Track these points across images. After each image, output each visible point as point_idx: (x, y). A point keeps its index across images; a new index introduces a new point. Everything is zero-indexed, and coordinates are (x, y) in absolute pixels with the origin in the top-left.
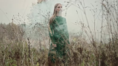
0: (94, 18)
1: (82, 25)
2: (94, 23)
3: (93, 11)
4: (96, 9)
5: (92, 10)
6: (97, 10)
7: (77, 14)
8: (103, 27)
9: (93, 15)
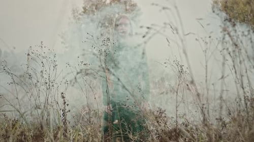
0: (206, 56)
1: (180, 68)
2: (205, 67)
3: (203, 41)
4: (210, 37)
5: (202, 38)
6: (212, 39)
7: (169, 45)
8: (225, 77)
9: (204, 50)
